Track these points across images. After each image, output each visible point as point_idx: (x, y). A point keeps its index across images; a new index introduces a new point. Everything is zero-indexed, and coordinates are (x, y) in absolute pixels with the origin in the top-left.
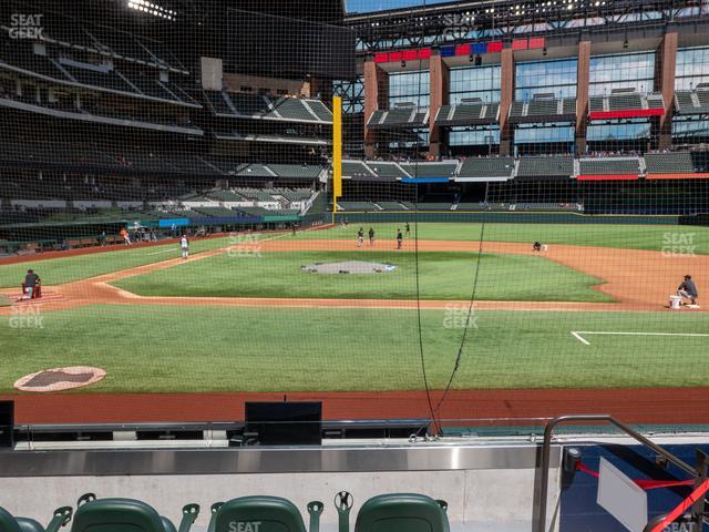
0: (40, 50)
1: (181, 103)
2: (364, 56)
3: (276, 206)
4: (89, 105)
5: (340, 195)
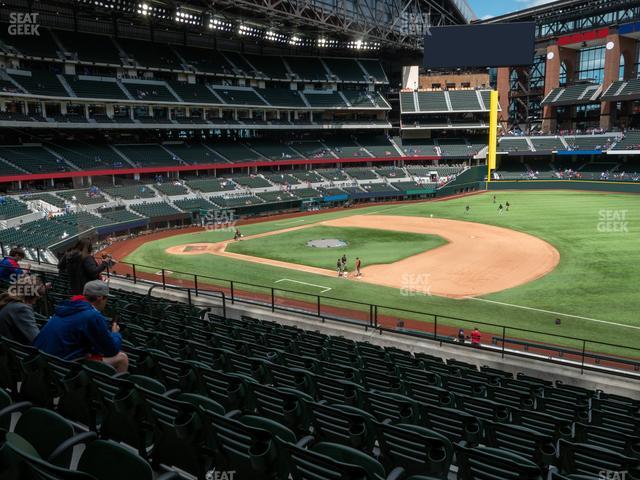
0: (294, 87)
1: (378, 108)
2: (546, 41)
3: (426, 180)
4: (319, 117)
5: (494, 167)
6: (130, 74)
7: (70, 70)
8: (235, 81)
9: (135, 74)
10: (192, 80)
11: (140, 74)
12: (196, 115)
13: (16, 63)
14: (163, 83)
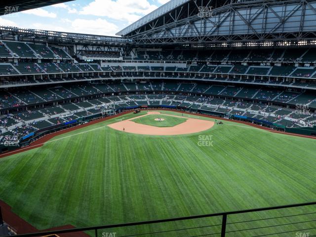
6: (224, 63)
7: (208, 63)
8: (266, 63)
9: (225, 63)
10: (245, 64)
11: (227, 63)
12: (238, 78)
13: (196, 63)
14: (231, 66)
